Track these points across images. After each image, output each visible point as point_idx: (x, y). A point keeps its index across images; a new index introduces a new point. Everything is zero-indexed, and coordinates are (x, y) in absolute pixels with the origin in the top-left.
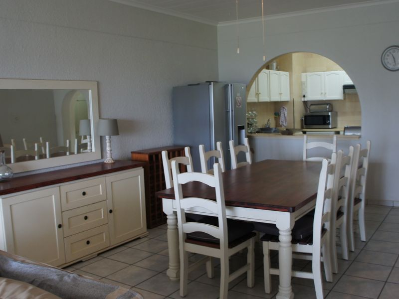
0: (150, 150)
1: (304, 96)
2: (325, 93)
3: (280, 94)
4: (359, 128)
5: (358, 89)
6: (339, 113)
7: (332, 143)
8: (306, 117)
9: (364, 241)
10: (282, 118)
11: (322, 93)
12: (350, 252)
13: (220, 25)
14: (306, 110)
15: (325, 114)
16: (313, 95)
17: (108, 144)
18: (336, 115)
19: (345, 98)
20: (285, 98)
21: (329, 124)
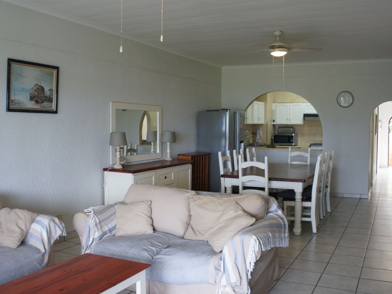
0: (192, 153)
1: (274, 121)
2: (290, 120)
3: (259, 119)
4: (321, 145)
5: (321, 117)
6: (299, 135)
7: (307, 152)
8: (275, 136)
9: (329, 212)
10: (258, 137)
11: (287, 119)
12: (324, 216)
13: (224, 68)
14: (275, 132)
15: (290, 135)
16: (281, 121)
17: (168, 148)
18: (297, 135)
19: (304, 124)
20: (262, 122)
21: (292, 142)
